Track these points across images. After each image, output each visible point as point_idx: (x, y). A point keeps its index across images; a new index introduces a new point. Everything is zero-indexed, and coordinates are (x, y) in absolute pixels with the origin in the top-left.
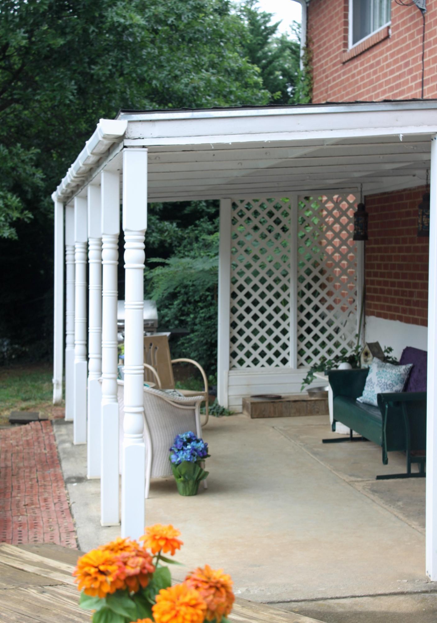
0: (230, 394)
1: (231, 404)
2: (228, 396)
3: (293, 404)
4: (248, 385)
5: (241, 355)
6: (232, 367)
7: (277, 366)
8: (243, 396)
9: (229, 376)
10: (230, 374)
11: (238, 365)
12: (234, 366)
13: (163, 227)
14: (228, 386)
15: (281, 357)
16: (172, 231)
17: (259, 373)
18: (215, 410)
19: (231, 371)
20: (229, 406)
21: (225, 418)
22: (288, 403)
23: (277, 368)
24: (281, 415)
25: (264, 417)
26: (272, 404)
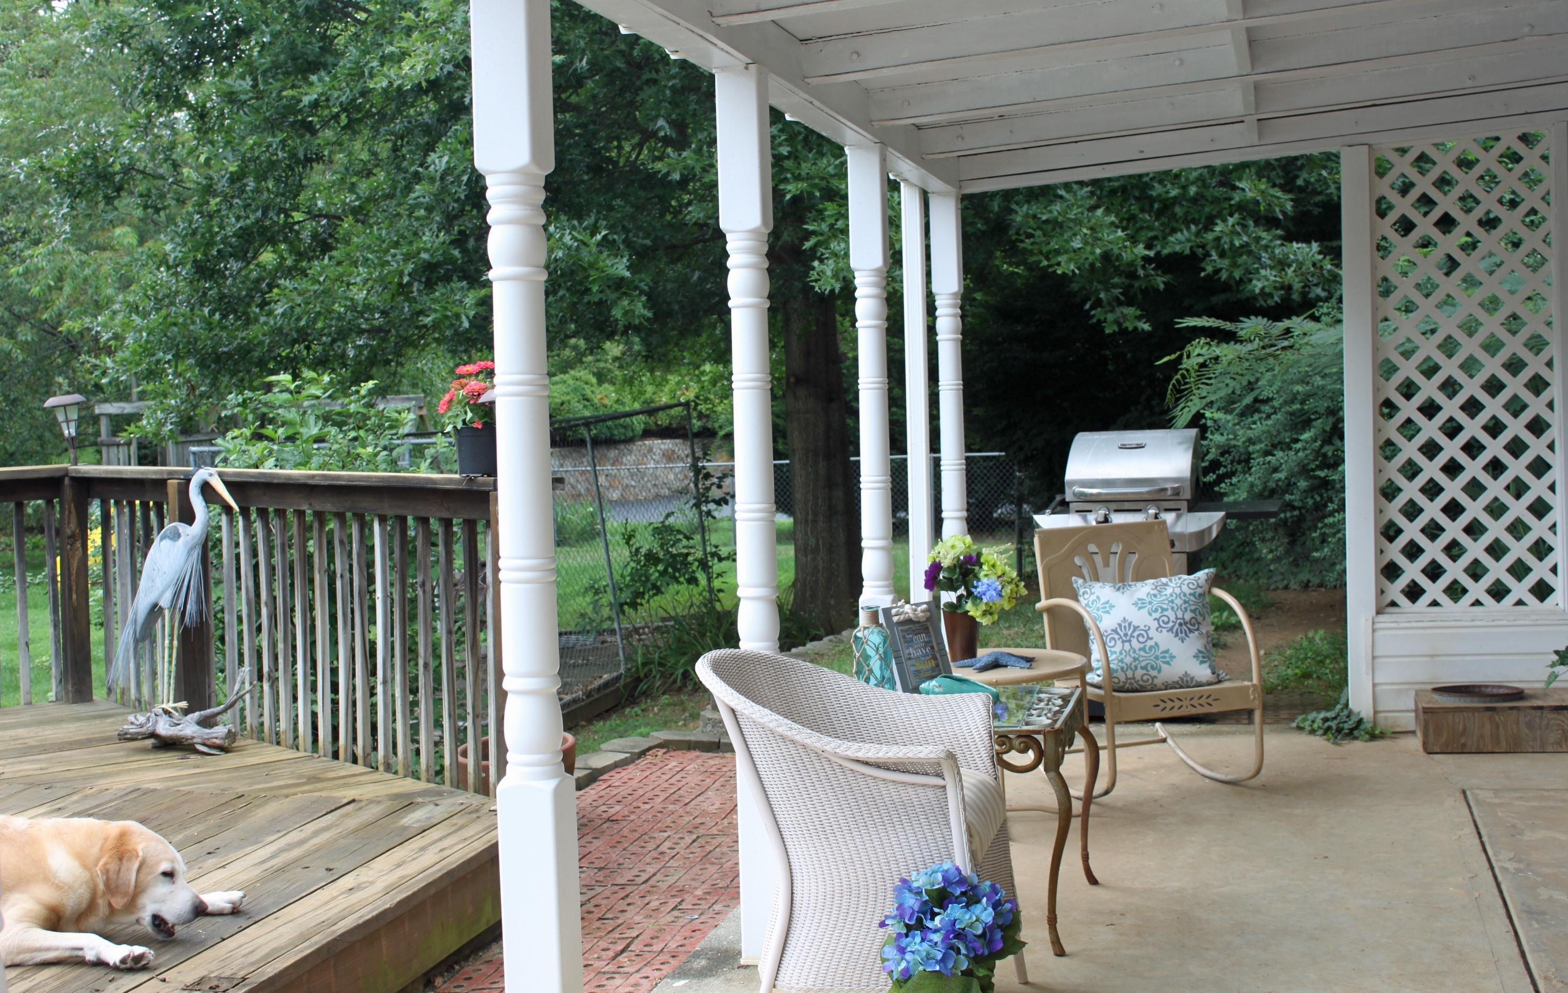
0: (1377, 681)
1: (1380, 707)
2: (1374, 685)
3: (1551, 716)
4: (1432, 656)
5: (1412, 571)
6: (1385, 606)
7: (1520, 603)
8: (1417, 687)
9: (1374, 631)
10: (1377, 626)
11: (1403, 601)
12: (1393, 604)
13: (1287, 255)
14: (1374, 658)
15: (1531, 580)
16: (1309, 264)
17: (1463, 623)
18: (1333, 724)
19: (1381, 618)
20: (1376, 712)
21: (1357, 746)
22: (1538, 713)
23: (1520, 608)
24: (1515, 748)
25: (1462, 751)
26: (1489, 713)
